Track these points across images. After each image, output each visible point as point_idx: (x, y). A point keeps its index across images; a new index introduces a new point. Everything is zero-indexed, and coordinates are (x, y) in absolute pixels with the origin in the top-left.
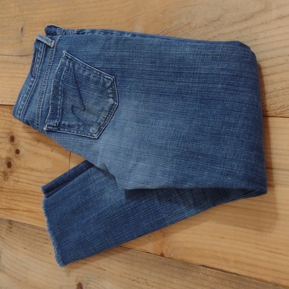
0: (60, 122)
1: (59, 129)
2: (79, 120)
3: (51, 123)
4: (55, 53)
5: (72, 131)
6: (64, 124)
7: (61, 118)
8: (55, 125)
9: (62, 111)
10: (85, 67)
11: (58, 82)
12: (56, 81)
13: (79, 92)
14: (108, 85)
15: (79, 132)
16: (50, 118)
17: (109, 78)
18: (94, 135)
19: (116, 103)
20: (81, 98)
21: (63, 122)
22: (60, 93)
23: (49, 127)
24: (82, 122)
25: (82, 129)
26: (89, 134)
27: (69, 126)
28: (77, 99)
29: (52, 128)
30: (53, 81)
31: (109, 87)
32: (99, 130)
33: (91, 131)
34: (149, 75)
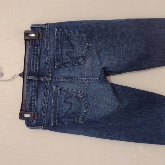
0: (62, 62)
1: (63, 66)
2: (71, 58)
3: (58, 64)
4: (49, 31)
5: (70, 64)
6: (65, 62)
7: (62, 60)
8: (60, 64)
9: (62, 56)
10: (70, 33)
11: (58, 42)
12: (57, 42)
13: (70, 43)
14: (84, 37)
15: (74, 64)
16: (56, 62)
17: (84, 34)
18: (82, 62)
19: (90, 44)
20: (72, 45)
21: (64, 62)
22: (60, 47)
23: (57, 66)
24: (73, 58)
25: (74, 62)
26: (79, 63)
27: (67, 62)
28: (70, 47)
29: (59, 66)
30: (55, 42)
31: (85, 38)
32: (84, 59)
33: (80, 61)
34: (104, 30)
